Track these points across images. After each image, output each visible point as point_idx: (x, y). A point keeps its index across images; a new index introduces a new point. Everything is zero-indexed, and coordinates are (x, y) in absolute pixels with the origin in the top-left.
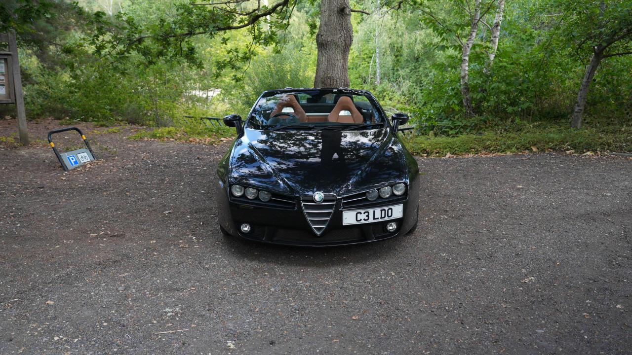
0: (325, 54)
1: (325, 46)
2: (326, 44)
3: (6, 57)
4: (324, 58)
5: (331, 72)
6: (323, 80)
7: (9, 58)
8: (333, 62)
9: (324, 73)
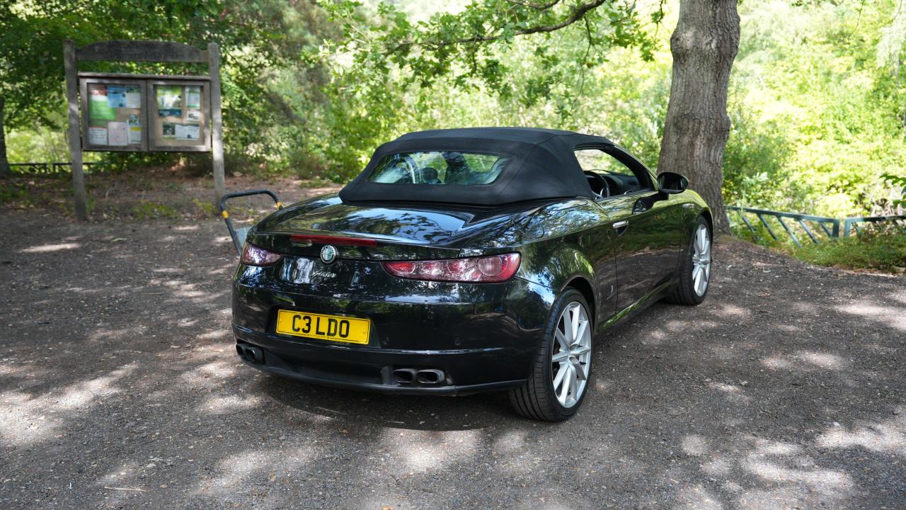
1: (682, 59)
2: (685, 55)
3: (201, 84)
7: (207, 85)
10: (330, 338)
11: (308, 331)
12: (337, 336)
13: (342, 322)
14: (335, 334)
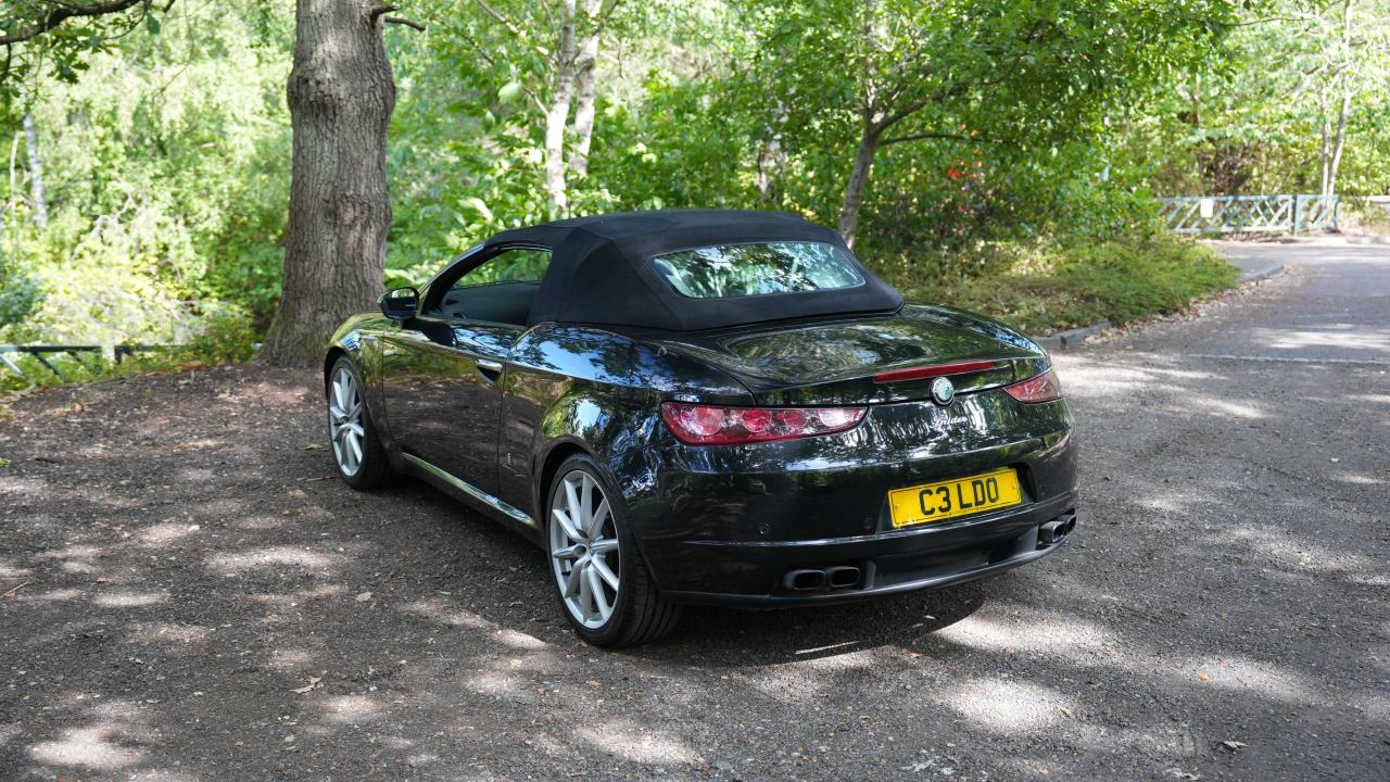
0: (329, 135)
1: (330, 112)
2: (334, 107)
4: (326, 145)
5: (352, 182)
6: (331, 206)
8: (355, 154)
9: (330, 189)
10: (981, 508)
11: (948, 509)
12: (988, 503)
13: (989, 481)
14: (983, 503)
